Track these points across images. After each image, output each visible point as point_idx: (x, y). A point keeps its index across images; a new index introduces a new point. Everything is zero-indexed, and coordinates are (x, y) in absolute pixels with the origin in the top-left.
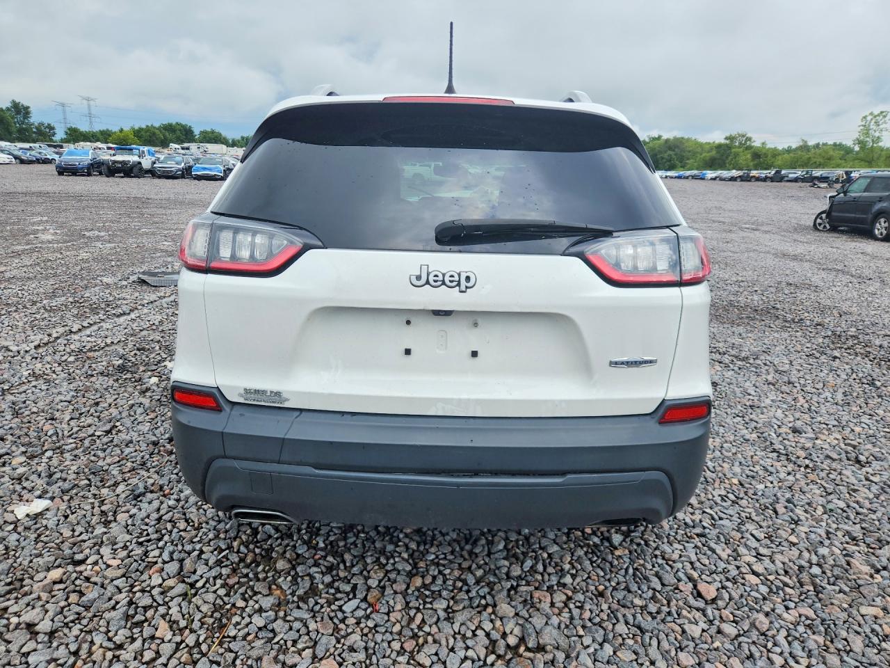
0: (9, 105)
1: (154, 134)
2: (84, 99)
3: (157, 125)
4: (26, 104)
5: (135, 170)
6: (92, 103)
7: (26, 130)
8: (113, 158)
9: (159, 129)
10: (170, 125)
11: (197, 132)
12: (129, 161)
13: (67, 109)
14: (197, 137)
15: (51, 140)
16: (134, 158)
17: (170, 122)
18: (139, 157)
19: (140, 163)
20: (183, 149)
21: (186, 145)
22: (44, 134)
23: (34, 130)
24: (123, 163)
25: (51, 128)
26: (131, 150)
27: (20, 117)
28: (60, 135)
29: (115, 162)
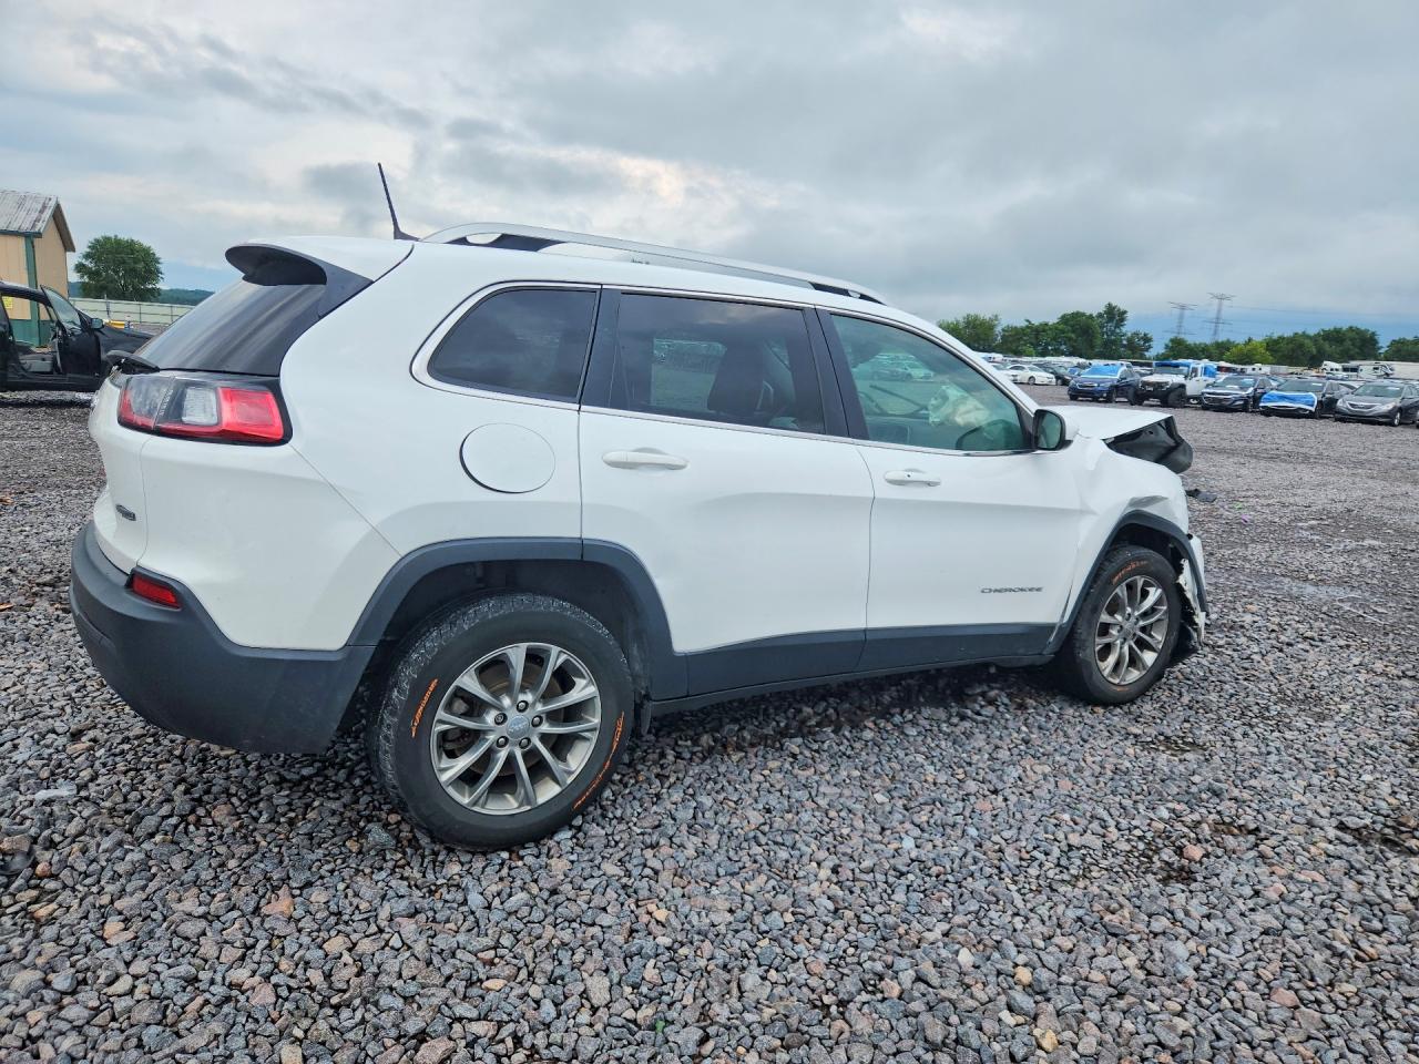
0: (1102, 309)
1: (1301, 346)
2: (1217, 297)
3: (1312, 332)
4: (1122, 308)
5: (1172, 397)
6: (1225, 302)
7: (1113, 342)
8: (1145, 379)
9: (1315, 339)
10: (1337, 331)
11: (1384, 343)
12: (1167, 383)
13: (1187, 313)
14: (1382, 351)
15: (1142, 356)
16: (1177, 379)
17: (1338, 326)
18: (1186, 377)
19: (1183, 386)
20: (1345, 370)
21: (1353, 364)
22: (1135, 349)
23: (1125, 342)
24: (1159, 385)
25: (1147, 339)
26: (1177, 366)
27: (1111, 326)
28: (1157, 348)
29: (1146, 384)
